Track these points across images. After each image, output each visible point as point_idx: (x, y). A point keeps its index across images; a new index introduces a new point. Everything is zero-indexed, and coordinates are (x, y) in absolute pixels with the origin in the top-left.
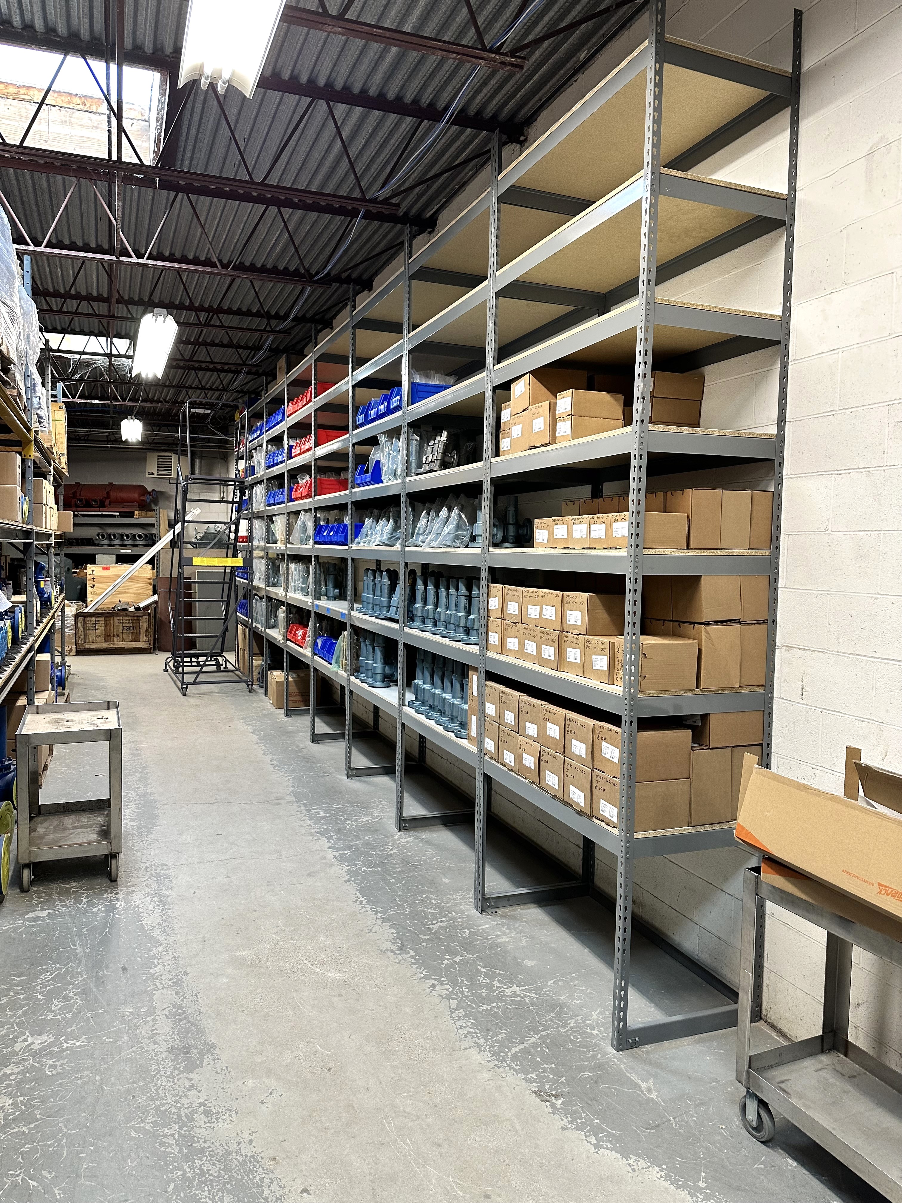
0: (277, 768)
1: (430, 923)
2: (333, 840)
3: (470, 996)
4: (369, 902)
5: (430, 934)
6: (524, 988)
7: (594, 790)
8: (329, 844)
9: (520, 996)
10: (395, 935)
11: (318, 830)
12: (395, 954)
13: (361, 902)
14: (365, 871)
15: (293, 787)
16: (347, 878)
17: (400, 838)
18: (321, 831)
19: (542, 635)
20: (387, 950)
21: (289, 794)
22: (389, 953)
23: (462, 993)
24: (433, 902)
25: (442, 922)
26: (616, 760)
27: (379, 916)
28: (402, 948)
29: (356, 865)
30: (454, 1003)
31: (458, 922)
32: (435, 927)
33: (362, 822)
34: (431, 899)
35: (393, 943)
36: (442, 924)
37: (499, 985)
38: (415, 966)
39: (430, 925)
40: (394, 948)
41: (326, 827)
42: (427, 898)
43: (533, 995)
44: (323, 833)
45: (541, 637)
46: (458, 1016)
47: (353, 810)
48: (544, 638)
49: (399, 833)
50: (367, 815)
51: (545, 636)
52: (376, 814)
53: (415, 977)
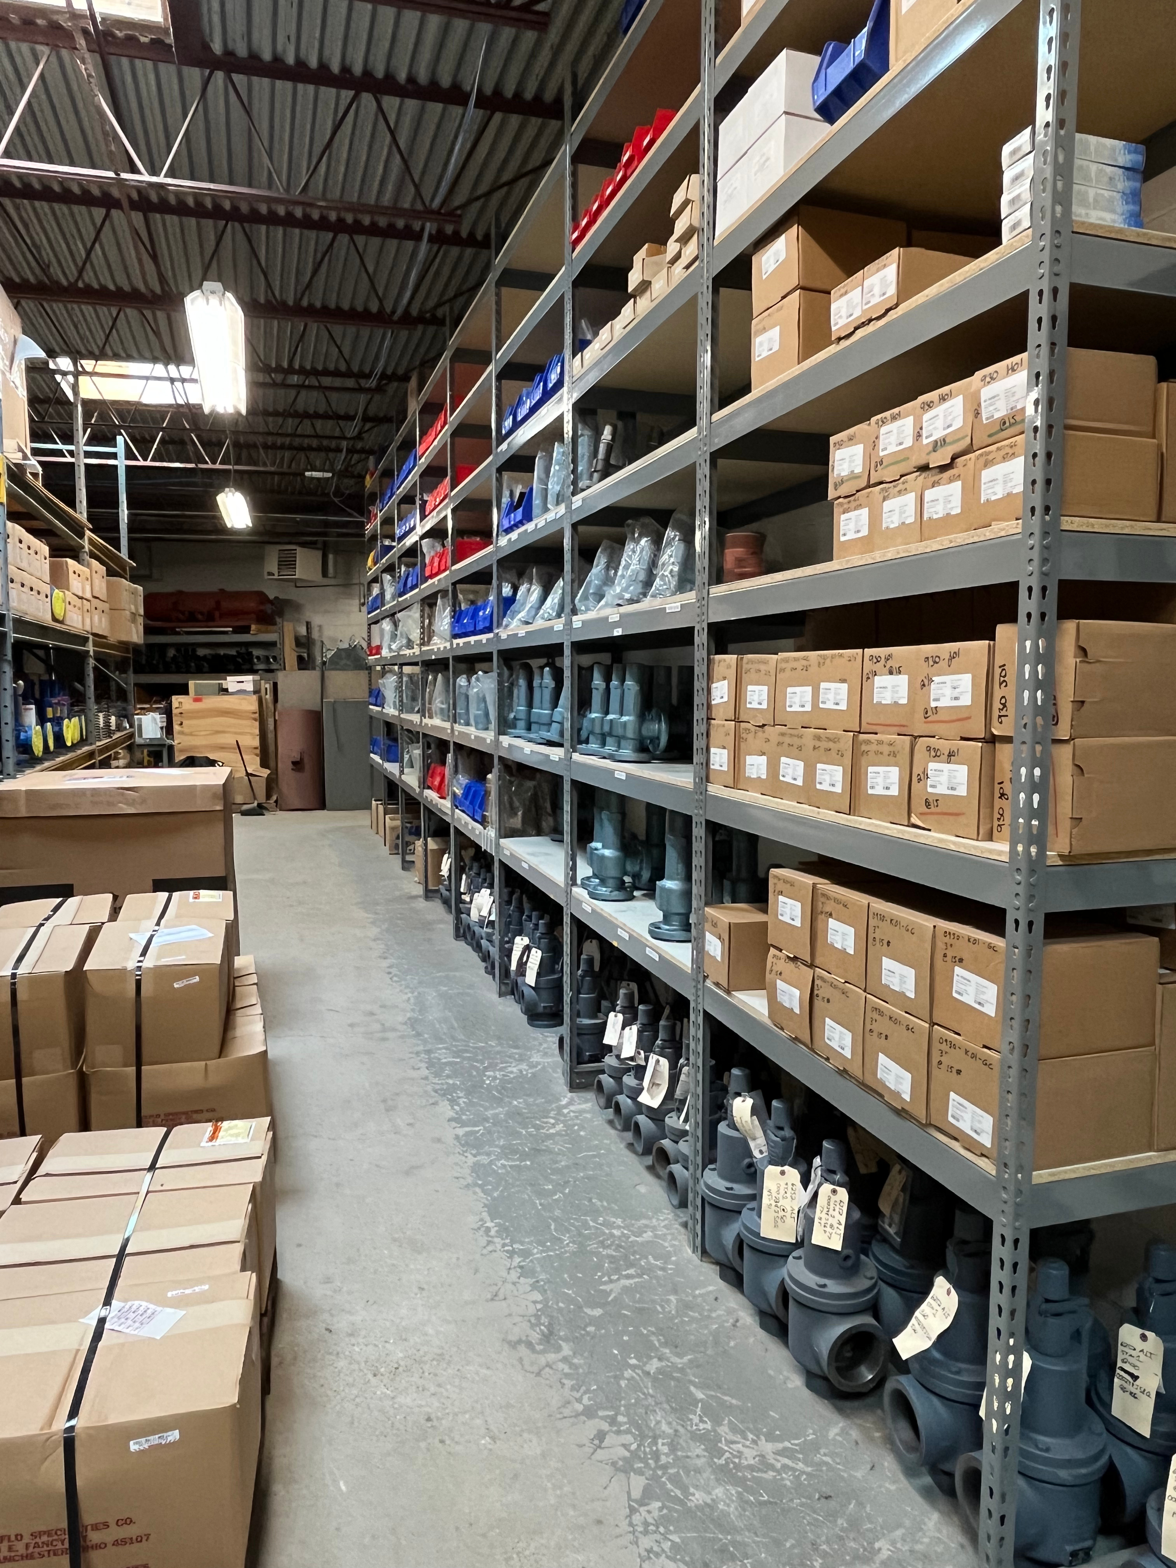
0: (395, 979)
1: (606, 1279)
2: (458, 1105)
3: (673, 1466)
4: (503, 1231)
5: (602, 1305)
6: (780, 1446)
7: (935, 1071)
8: (451, 1114)
9: (772, 1467)
10: (539, 1306)
11: (438, 1087)
12: (534, 1350)
13: (488, 1229)
14: (504, 1166)
15: (413, 1010)
16: (470, 1180)
17: (571, 1103)
18: (441, 1089)
19: (818, 744)
20: (520, 1342)
21: (405, 1024)
22: (523, 1350)
23: (656, 1455)
24: (616, 1232)
25: (628, 1277)
26: (990, 1010)
27: (517, 1260)
28: (549, 1338)
29: (488, 1154)
30: (638, 1483)
31: (657, 1278)
32: (614, 1289)
33: (512, 1072)
34: (611, 1226)
35: (533, 1326)
36: (627, 1282)
37: (731, 1437)
38: (568, 1383)
39: (605, 1283)
40: (535, 1336)
41: (451, 1082)
42: (605, 1224)
43: (801, 1466)
44: (447, 1093)
45: (814, 748)
46: (646, 1524)
47: (498, 1053)
48: (822, 749)
49: (569, 1095)
50: (521, 1060)
51: (824, 744)
52: (536, 1058)
53: (567, 1412)
